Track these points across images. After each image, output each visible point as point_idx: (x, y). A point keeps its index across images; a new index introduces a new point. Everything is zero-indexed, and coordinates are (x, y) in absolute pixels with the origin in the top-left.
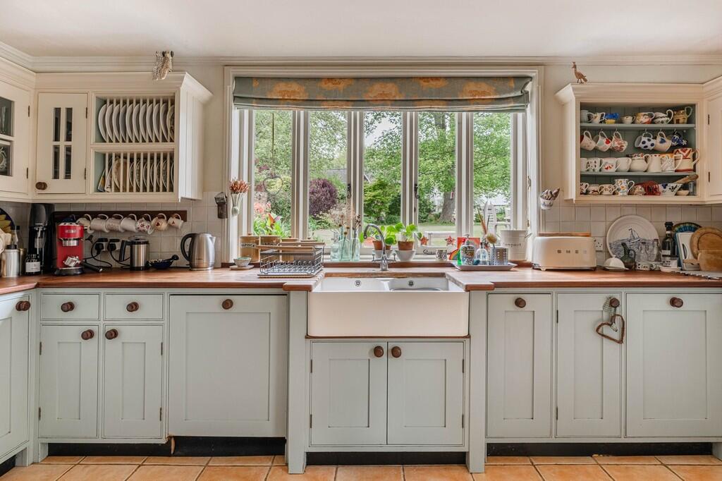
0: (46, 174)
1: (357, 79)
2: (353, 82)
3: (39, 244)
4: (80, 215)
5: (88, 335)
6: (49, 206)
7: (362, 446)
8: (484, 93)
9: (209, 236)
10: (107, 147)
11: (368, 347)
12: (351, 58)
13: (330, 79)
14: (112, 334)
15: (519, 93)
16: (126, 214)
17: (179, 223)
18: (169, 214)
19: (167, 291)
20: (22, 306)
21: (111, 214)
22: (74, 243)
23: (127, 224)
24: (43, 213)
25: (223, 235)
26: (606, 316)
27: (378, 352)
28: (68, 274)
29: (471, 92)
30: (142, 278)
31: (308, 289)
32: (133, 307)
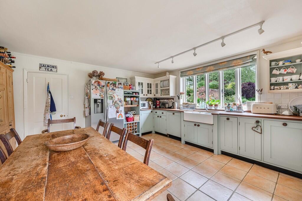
0: (155, 94)
1: (204, 67)
2: (203, 68)
3: (155, 104)
4: (160, 99)
5: (158, 117)
6: (156, 98)
7: (195, 143)
8: (239, 63)
9: (176, 103)
10: (162, 89)
11: (194, 124)
12: (201, 63)
13: (198, 68)
14: (161, 117)
15: (251, 60)
16: (165, 99)
17: (172, 100)
18: (171, 99)
19: (166, 111)
20: (152, 112)
21: (164, 99)
22: (158, 104)
23: (165, 101)
24: (155, 99)
25: (179, 102)
26: (255, 125)
27: (195, 125)
28: (157, 108)
29: (234, 63)
30: (167, 109)
31: (183, 112)
32: (163, 113)
